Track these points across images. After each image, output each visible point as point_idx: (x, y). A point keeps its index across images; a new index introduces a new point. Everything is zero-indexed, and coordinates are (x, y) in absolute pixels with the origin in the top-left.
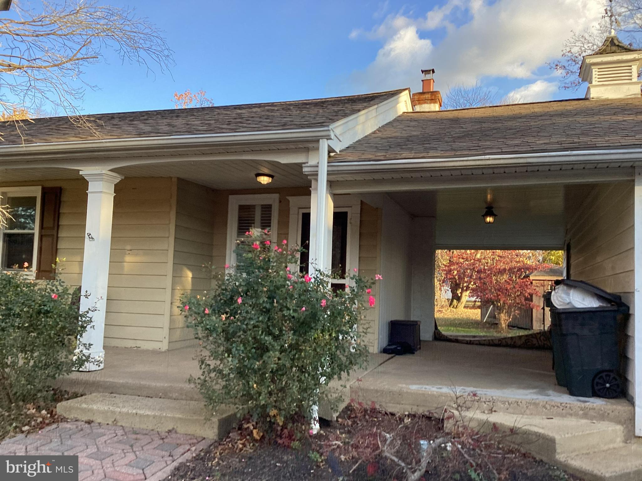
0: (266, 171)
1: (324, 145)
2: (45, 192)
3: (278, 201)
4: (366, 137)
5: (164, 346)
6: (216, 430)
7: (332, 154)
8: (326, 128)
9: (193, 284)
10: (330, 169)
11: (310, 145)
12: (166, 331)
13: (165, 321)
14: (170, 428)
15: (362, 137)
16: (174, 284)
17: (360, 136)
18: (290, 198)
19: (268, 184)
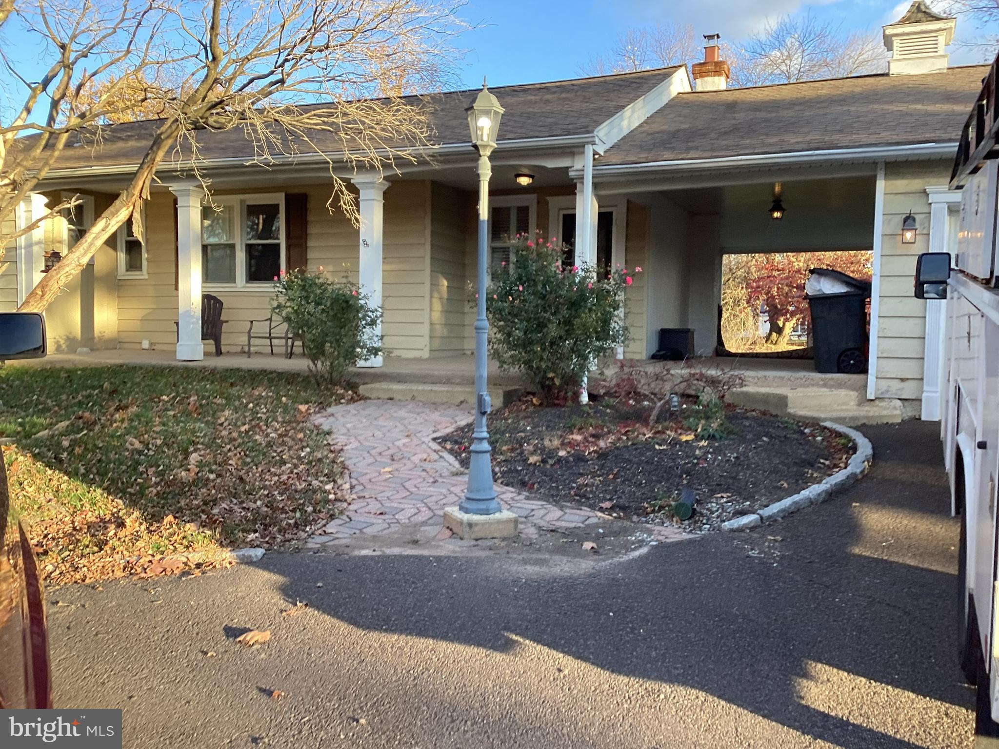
0: (526, 171)
1: (589, 150)
2: (289, 199)
3: (536, 201)
4: (632, 131)
5: (426, 354)
6: (501, 399)
7: (597, 157)
8: (591, 135)
9: (449, 292)
10: (595, 172)
11: (576, 150)
12: (427, 339)
13: (425, 330)
14: (462, 399)
15: (627, 132)
16: (432, 292)
17: (626, 132)
18: (548, 198)
19: (528, 184)
